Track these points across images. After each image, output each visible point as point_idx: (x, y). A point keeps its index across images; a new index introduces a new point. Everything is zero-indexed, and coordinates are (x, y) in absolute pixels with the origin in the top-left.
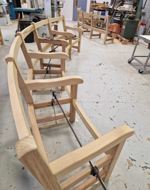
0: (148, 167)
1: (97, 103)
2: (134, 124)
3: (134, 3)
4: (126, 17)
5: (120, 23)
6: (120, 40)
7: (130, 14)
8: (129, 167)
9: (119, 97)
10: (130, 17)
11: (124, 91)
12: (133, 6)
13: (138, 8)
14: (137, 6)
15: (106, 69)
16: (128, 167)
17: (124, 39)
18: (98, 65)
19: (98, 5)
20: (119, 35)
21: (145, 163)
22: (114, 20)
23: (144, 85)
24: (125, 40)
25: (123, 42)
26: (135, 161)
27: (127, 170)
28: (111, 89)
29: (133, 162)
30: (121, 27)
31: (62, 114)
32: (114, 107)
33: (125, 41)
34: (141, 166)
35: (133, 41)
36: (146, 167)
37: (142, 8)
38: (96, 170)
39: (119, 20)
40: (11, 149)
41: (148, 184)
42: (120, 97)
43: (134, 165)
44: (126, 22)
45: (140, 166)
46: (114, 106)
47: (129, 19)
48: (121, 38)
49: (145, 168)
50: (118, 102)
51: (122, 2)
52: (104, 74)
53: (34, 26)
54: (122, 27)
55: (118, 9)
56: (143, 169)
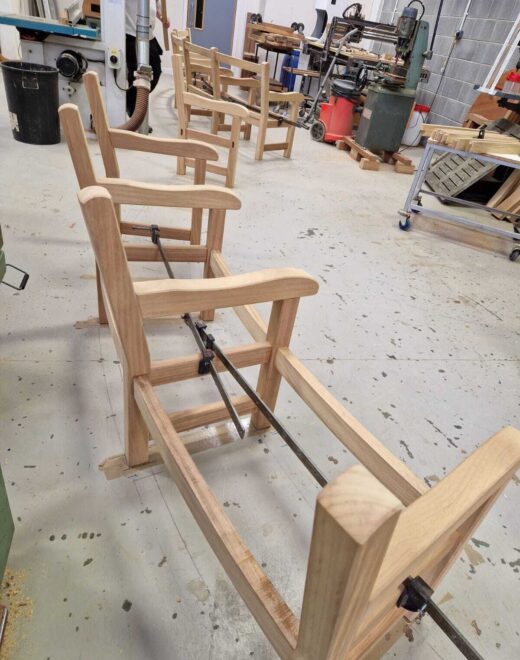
1: (330, 362)
2: (458, 427)
3: (400, 39)
4: (376, 81)
5: (354, 99)
6: (356, 155)
7: (387, 70)
8: (472, 568)
9: (393, 342)
10: (386, 82)
11: (403, 323)
12: (398, 47)
13: (412, 55)
14: (410, 48)
15: (333, 248)
16: (470, 569)
17: (368, 152)
18: (302, 235)
19: (268, 29)
20: (350, 139)
21: (515, 549)
22: (335, 86)
23: (458, 302)
24: (371, 154)
25: (366, 162)
26: (487, 545)
27: (470, 578)
28: (364, 316)
29: (481, 550)
30: (357, 112)
31: (221, 404)
32: (384, 375)
33: (371, 158)
34: (508, 560)
35: (395, 161)
37: (424, 56)
38: (424, 589)
39: (351, 88)
40: (64, 537)
42: (397, 342)
43: (486, 560)
44: (376, 96)
45: (503, 562)
46: (386, 372)
47: (384, 87)
48: (357, 149)
50: (393, 357)
51: (356, 30)
52: (331, 266)
54: (361, 112)
55: (344, 51)
56: (515, 570)
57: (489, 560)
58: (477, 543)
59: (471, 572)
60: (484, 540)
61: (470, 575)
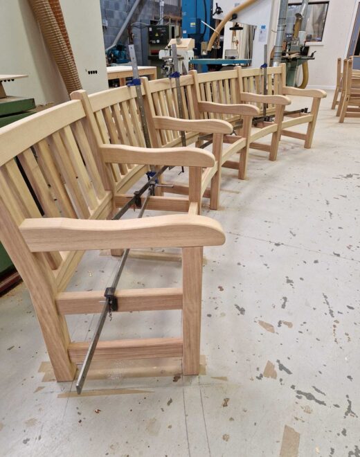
0: (316, 398)
1: (277, 245)
2: (351, 308)
9: (349, 247)
15: (359, 187)
18: (340, 177)
21: (314, 387)
26: (289, 372)
27: (252, 380)
28: (340, 228)
29: (281, 373)
32: (316, 262)
36: (310, 397)
41: (286, 427)
42: (353, 248)
46: (319, 261)
49: (304, 397)
50: (338, 255)
52: (345, 197)
56: (297, 396)
57: (281, 380)
58: (282, 367)
59: (257, 377)
60: (290, 370)
61: (254, 378)
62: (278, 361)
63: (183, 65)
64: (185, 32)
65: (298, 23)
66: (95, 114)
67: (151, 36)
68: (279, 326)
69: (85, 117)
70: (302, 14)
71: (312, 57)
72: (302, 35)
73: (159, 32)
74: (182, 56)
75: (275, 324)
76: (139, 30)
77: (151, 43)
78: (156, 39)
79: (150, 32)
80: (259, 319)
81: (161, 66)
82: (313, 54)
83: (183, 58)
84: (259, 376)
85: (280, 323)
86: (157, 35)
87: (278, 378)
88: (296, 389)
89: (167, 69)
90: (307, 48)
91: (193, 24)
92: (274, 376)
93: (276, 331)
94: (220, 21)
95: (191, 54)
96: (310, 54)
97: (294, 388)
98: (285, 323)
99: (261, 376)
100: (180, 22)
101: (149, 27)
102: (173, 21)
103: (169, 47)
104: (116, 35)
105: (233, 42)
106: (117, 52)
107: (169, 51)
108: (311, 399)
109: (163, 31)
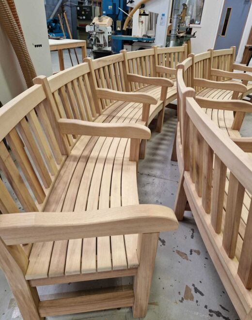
0: (223, 314)
21: (221, 306)
26: (202, 294)
29: (197, 295)
36: (219, 314)
49: (214, 315)
53: (124, 55)
56: (210, 315)
57: (197, 301)
58: (196, 290)
59: (180, 301)
60: (203, 292)
61: (178, 301)
62: (193, 285)
63: (104, 37)
64: (104, 12)
65: (184, 11)
66: (53, 94)
67: (79, 13)
68: (191, 254)
69: (46, 98)
70: (187, 4)
71: (194, 36)
72: (187, 20)
73: (85, 11)
74: (103, 31)
75: (188, 253)
76: (70, 8)
77: (78, 18)
78: (82, 15)
79: (78, 11)
80: (176, 248)
81: (88, 37)
82: (194, 33)
83: (104, 33)
84: (181, 299)
85: (191, 251)
86: (83, 13)
87: (195, 300)
88: (208, 309)
89: (92, 40)
90: (191, 29)
91: (110, 7)
92: (192, 298)
93: (189, 258)
94: (132, 8)
95: (109, 29)
96: (192, 34)
97: (207, 308)
98: (195, 251)
99: (183, 299)
100: (100, 4)
101: (77, 6)
102: (95, 3)
103: (94, 24)
104: (53, 11)
105: (139, 22)
106: (54, 24)
107: (93, 27)
108: (219, 316)
109: (88, 10)
